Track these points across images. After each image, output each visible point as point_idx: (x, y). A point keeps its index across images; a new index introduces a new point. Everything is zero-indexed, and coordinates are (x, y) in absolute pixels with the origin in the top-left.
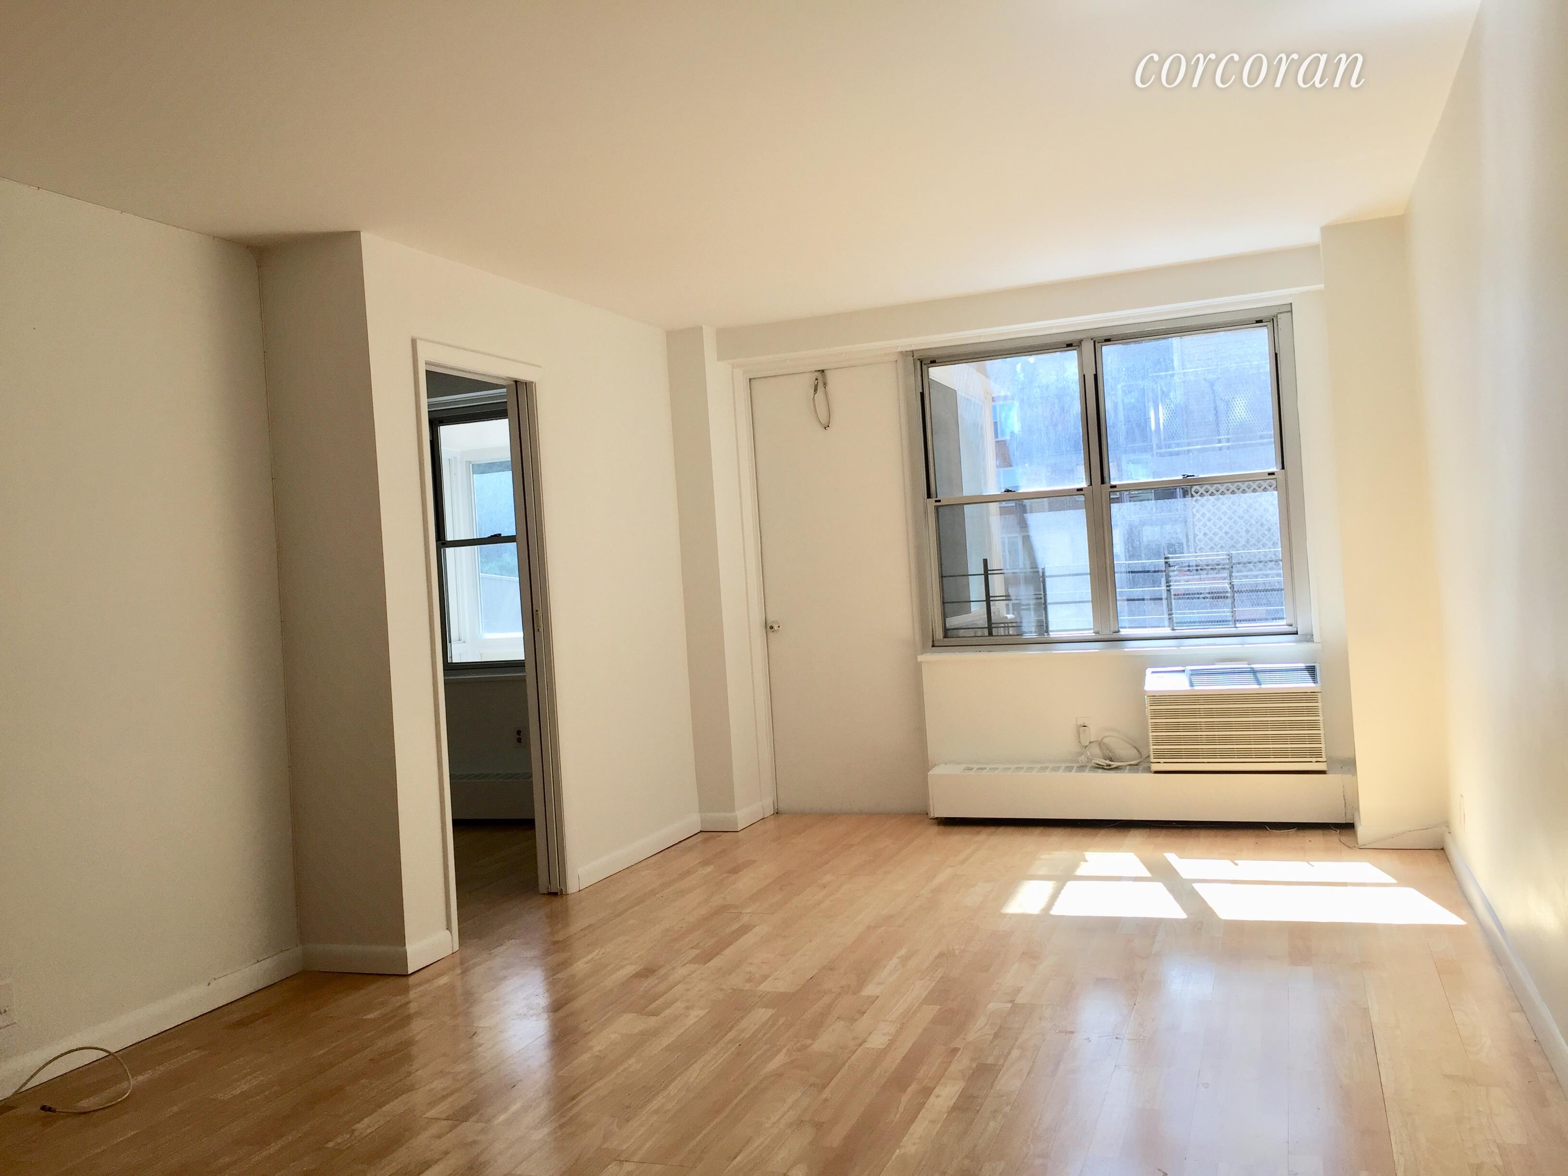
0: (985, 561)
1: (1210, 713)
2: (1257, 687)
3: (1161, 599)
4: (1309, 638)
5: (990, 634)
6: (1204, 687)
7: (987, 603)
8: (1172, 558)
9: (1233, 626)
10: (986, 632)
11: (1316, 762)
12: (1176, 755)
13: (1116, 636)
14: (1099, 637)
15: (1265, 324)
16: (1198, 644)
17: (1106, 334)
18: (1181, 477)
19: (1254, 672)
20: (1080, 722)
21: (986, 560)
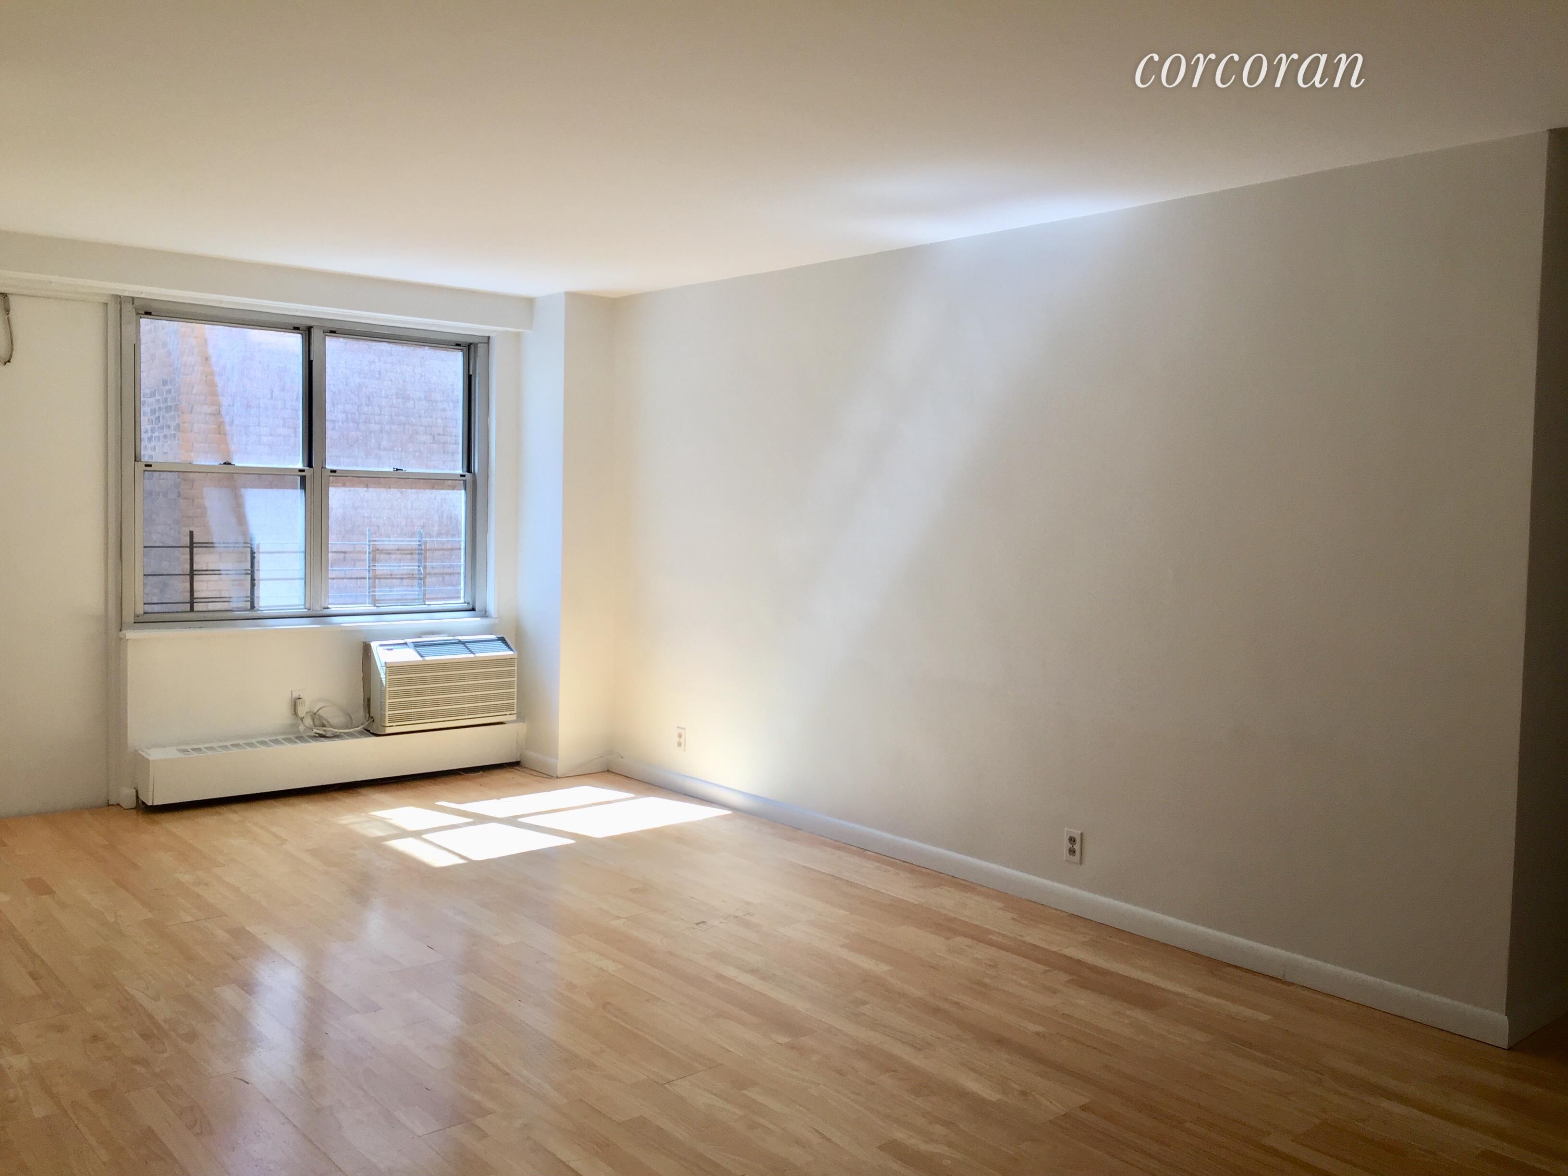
0: (191, 533)
1: (435, 680)
2: (472, 655)
3: (365, 578)
4: (485, 614)
5: (192, 610)
6: (433, 657)
7: (190, 578)
8: (379, 541)
9: (423, 603)
10: (187, 607)
11: (510, 714)
12: (406, 718)
13: (326, 612)
14: (311, 613)
15: (462, 348)
16: (400, 619)
17: (333, 326)
18: (392, 470)
19: (464, 643)
20: (295, 695)
21: (193, 532)
